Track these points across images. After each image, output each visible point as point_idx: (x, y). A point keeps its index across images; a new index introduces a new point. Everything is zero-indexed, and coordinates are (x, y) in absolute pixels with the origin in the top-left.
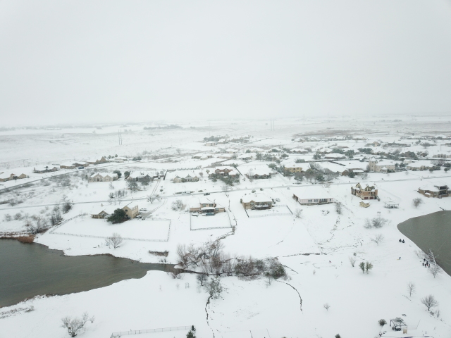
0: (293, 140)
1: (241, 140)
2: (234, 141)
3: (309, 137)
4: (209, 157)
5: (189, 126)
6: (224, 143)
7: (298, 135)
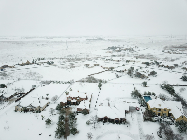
0: (163, 51)
1: (130, 49)
2: (125, 50)
3: (174, 49)
4: (95, 65)
5: (108, 39)
6: (118, 51)
7: (167, 48)
